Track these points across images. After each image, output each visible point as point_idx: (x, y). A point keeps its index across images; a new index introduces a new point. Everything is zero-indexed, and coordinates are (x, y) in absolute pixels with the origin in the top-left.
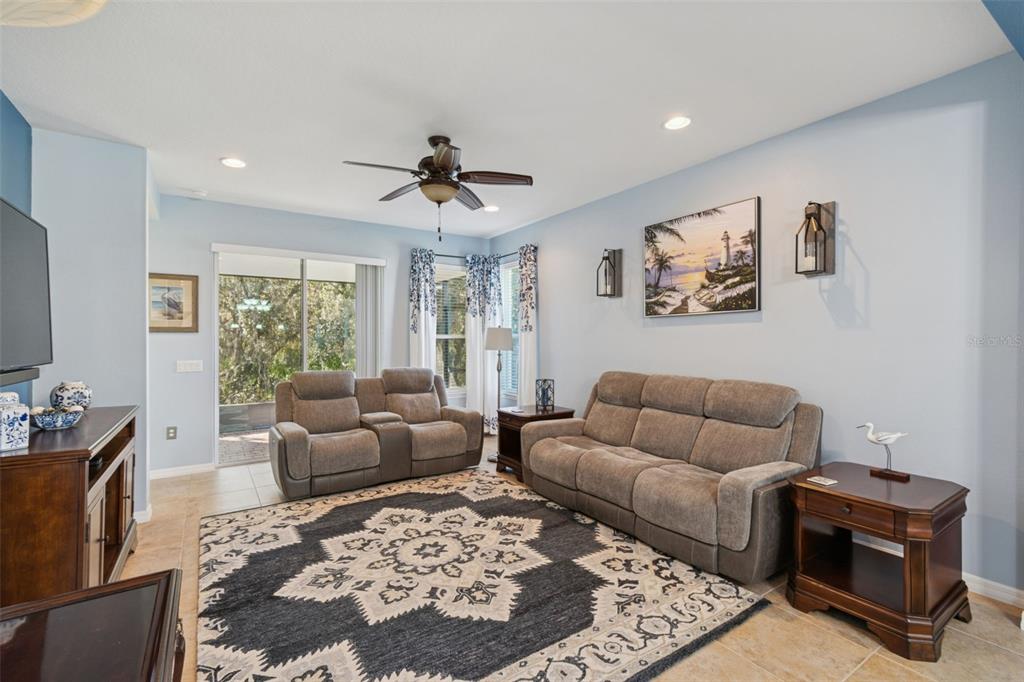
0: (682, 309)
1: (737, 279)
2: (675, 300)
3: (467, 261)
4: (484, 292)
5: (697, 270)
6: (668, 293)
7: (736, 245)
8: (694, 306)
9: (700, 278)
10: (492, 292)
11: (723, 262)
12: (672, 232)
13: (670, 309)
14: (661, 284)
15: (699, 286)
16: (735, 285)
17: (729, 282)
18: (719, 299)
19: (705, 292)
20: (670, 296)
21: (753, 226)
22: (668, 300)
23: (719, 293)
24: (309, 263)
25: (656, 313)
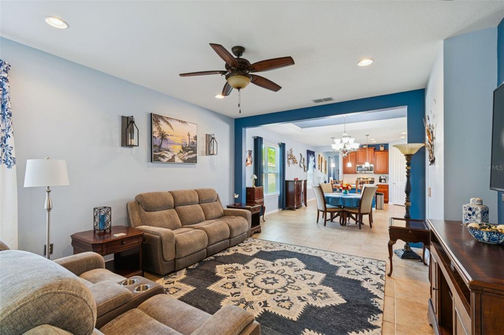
0: (172, 160)
1: (192, 152)
2: (169, 156)
5: (179, 144)
6: (165, 152)
7: (192, 139)
8: (177, 159)
9: (179, 148)
11: (188, 144)
12: (168, 123)
13: (167, 160)
14: (162, 146)
15: (179, 151)
16: (191, 154)
17: (190, 152)
18: (186, 158)
19: (181, 154)
20: (167, 153)
22: (166, 155)
23: (186, 156)
25: (159, 161)
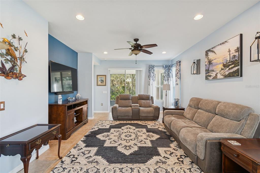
0: (215, 78)
1: (233, 65)
2: (213, 74)
3: (164, 67)
4: (169, 75)
5: (220, 64)
6: (211, 72)
7: (232, 53)
8: (219, 76)
9: (221, 66)
10: (171, 75)
11: (228, 60)
12: (213, 51)
13: (212, 77)
14: (210, 69)
15: (221, 69)
16: (232, 68)
17: (230, 67)
18: (227, 73)
19: (222, 71)
20: (212, 73)
21: (238, 45)
22: (212, 74)
23: (227, 71)
24: (126, 71)
25: (208, 79)
